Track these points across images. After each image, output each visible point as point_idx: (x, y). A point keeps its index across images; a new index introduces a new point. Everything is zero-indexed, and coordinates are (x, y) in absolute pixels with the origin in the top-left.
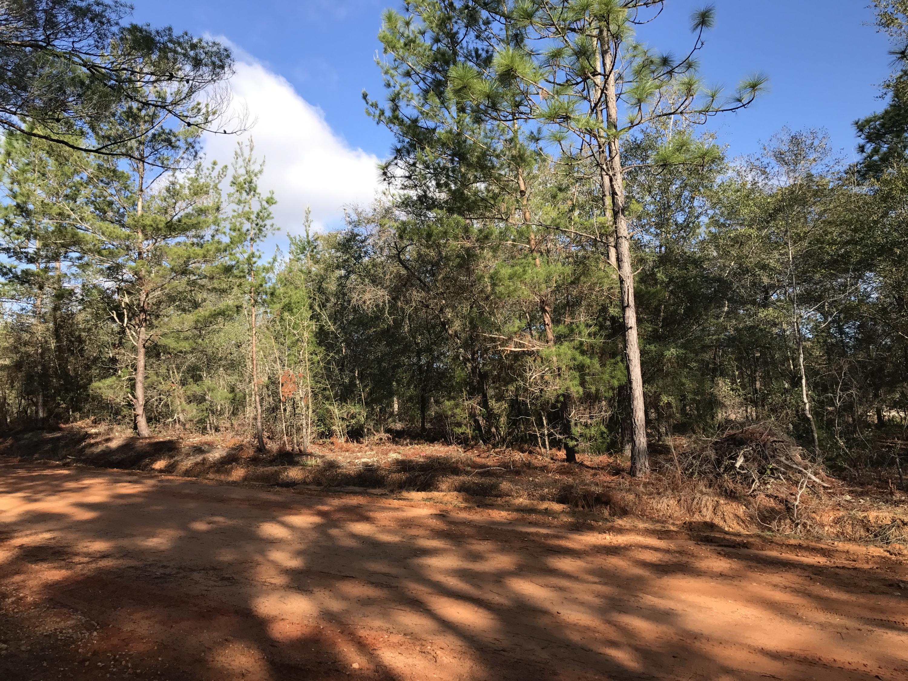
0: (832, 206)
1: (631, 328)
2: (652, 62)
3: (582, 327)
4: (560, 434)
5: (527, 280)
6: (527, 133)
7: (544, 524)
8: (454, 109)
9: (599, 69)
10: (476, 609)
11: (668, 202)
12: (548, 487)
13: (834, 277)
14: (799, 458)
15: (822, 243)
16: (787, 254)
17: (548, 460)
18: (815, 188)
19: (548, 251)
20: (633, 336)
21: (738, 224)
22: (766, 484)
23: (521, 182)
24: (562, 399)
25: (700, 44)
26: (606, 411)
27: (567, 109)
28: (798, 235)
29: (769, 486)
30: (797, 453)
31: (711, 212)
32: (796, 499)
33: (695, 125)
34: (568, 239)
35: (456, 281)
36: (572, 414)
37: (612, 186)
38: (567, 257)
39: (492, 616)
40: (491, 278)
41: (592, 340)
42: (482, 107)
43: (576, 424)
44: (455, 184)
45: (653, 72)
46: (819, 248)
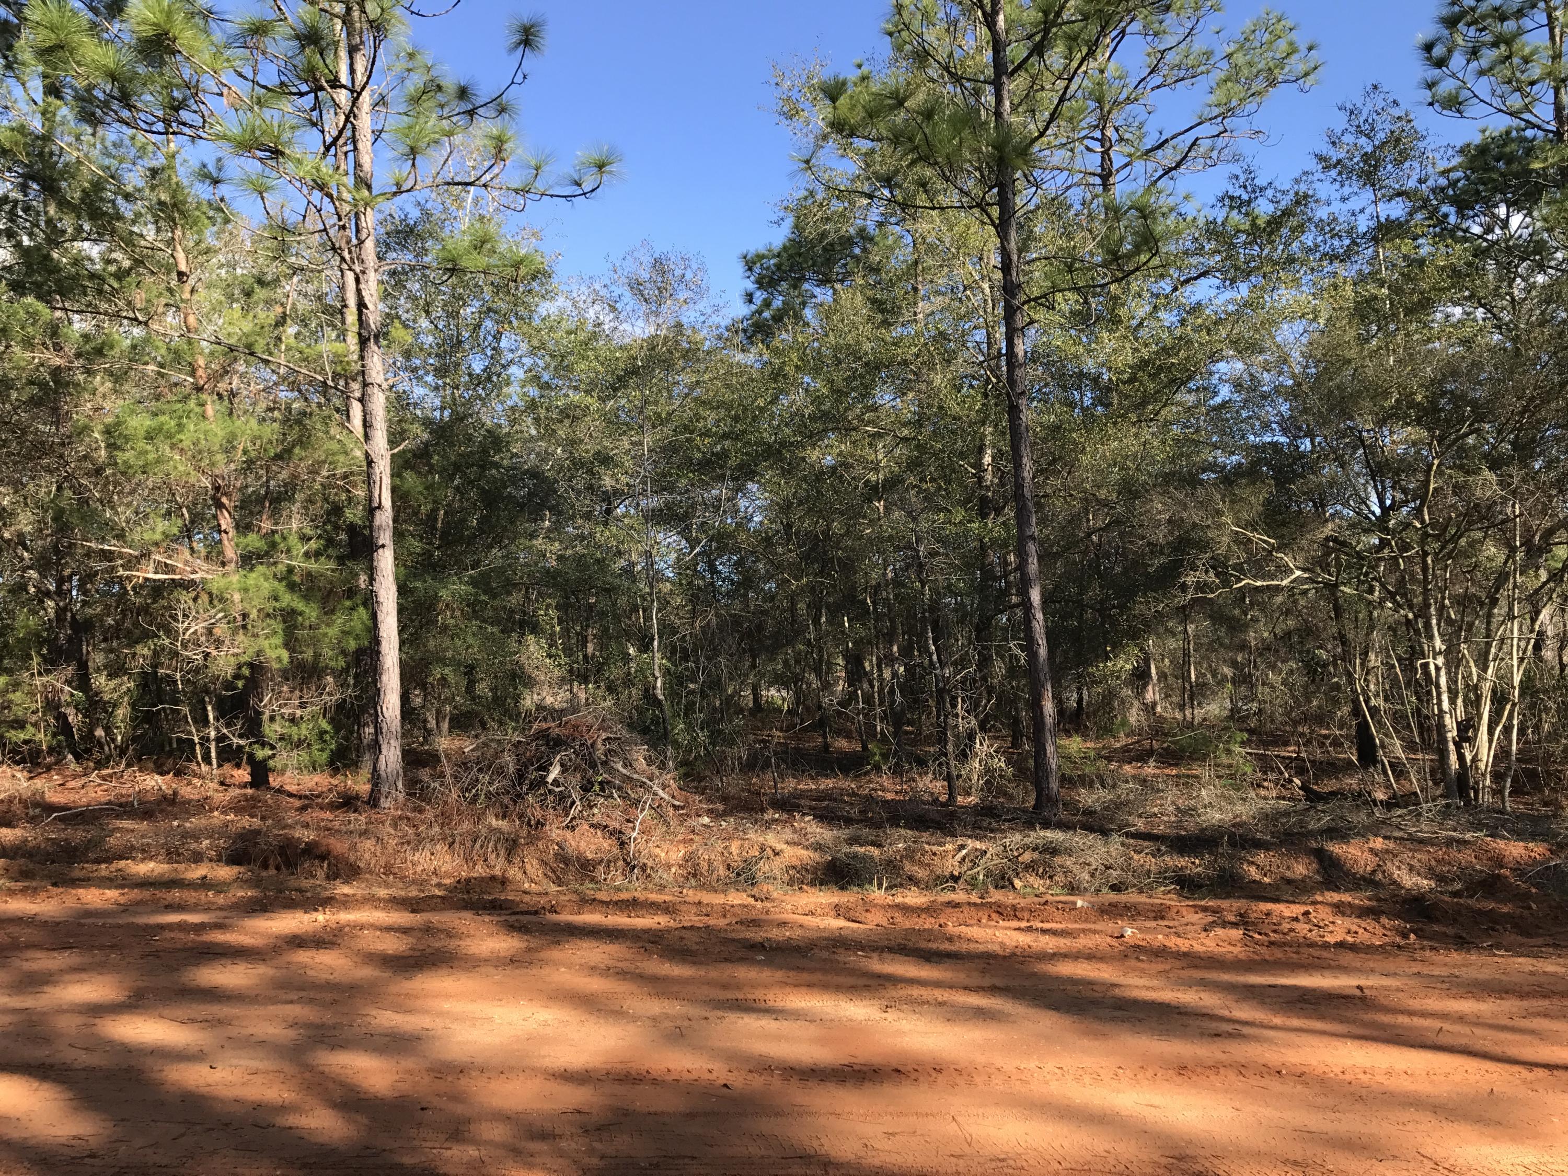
0: (706, 377)
1: (383, 546)
2: (439, 88)
3: (293, 540)
4: (241, 736)
5: (186, 444)
6: (194, 164)
7: (196, 905)
8: (36, 87)
9: (344, 78)
10: (36, 1084)
11: (459, 334)
12: (211, 837)
13: (705, 485)
14: (642, 764)
15: (691, 432)
16: (641, 443)
17: (214, 785)
18: (685, 345)
19: (233, 394)
20: (386, 560)
21: (569, 387)
22: (591, 807)
23: (181, 256)
24: (246, 672)
25: (520, 77)
26: (330, 694)
27: (278, 137)
28: (659, 415)
29: (596, 811)
30: (640, 754)
31: (527, 361)
32: (634, 829)
33: (509, 212)
34: (275, 378)
35: (24, 433)
36: (266, 700)
37: (359, 291)
38: (271, 410)
39: (70, 1095)
40: (108, 432)
41: (313, 566)
42: (98, 93)
43: (272, 719)
44: (31, 235)
45: (442, 106)
46: (687, 440)
